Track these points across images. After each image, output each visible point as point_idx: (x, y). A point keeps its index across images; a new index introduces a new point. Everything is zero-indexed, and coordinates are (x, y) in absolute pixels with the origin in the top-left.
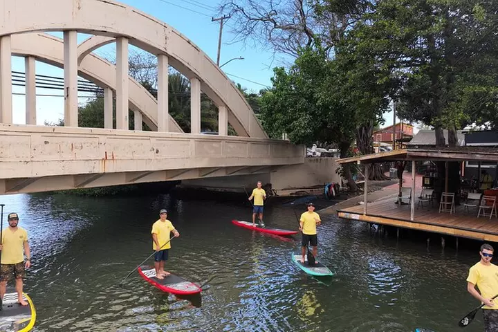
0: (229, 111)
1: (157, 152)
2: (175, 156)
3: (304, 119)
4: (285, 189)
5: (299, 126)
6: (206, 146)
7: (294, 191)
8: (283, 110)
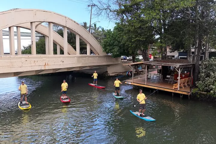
0: (91, 45)
1: (63, 62)
2: (69, 63)
3: (116, 49)
4: (113, 73)
5: (114, 51)
6: (81, 59)
7: (116, 74)
8: (110, 45)
